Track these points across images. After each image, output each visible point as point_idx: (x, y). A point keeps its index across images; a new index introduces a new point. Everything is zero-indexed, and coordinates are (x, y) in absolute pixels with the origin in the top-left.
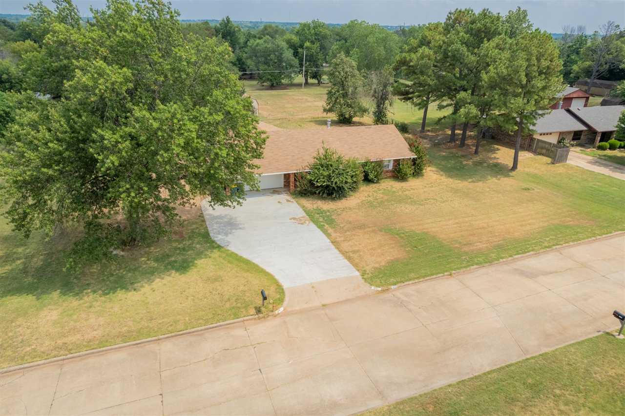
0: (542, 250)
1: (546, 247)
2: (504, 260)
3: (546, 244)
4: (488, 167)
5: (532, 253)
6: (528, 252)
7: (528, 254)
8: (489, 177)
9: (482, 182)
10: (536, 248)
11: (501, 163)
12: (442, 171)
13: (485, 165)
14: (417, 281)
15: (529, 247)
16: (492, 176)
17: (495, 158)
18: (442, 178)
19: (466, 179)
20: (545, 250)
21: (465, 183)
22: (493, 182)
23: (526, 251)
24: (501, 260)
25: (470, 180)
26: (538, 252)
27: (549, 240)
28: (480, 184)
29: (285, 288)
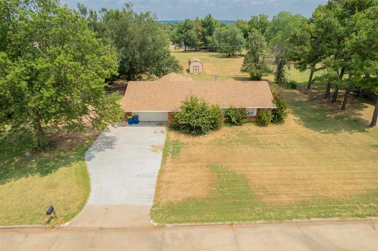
0: (350, 219)
1: (358, 216)
2: (298, 220)
3: (360, 212)
4: (348, 121)
5: (336, 219)
6: (333, 217)
7: (330, 219)
8: (343, 130)
9: (333, 134)
10: (344, 214)
11: (362, 119)
12: (303, 121)
13: (346, 119)
14: (194, 224)
15: (337, 211)
16: (346, 130)
17: (359, 114)
18: (299, 126)
19: (319, 130)
20: (354, 219)
21: (317, 133)
22: (344, 135)
23: (331, 215)
24: (294, 220)
25: (323, 131)
26: (344, 219)
27: (366, 208)
28: (330, 135)
29: (87, 204)
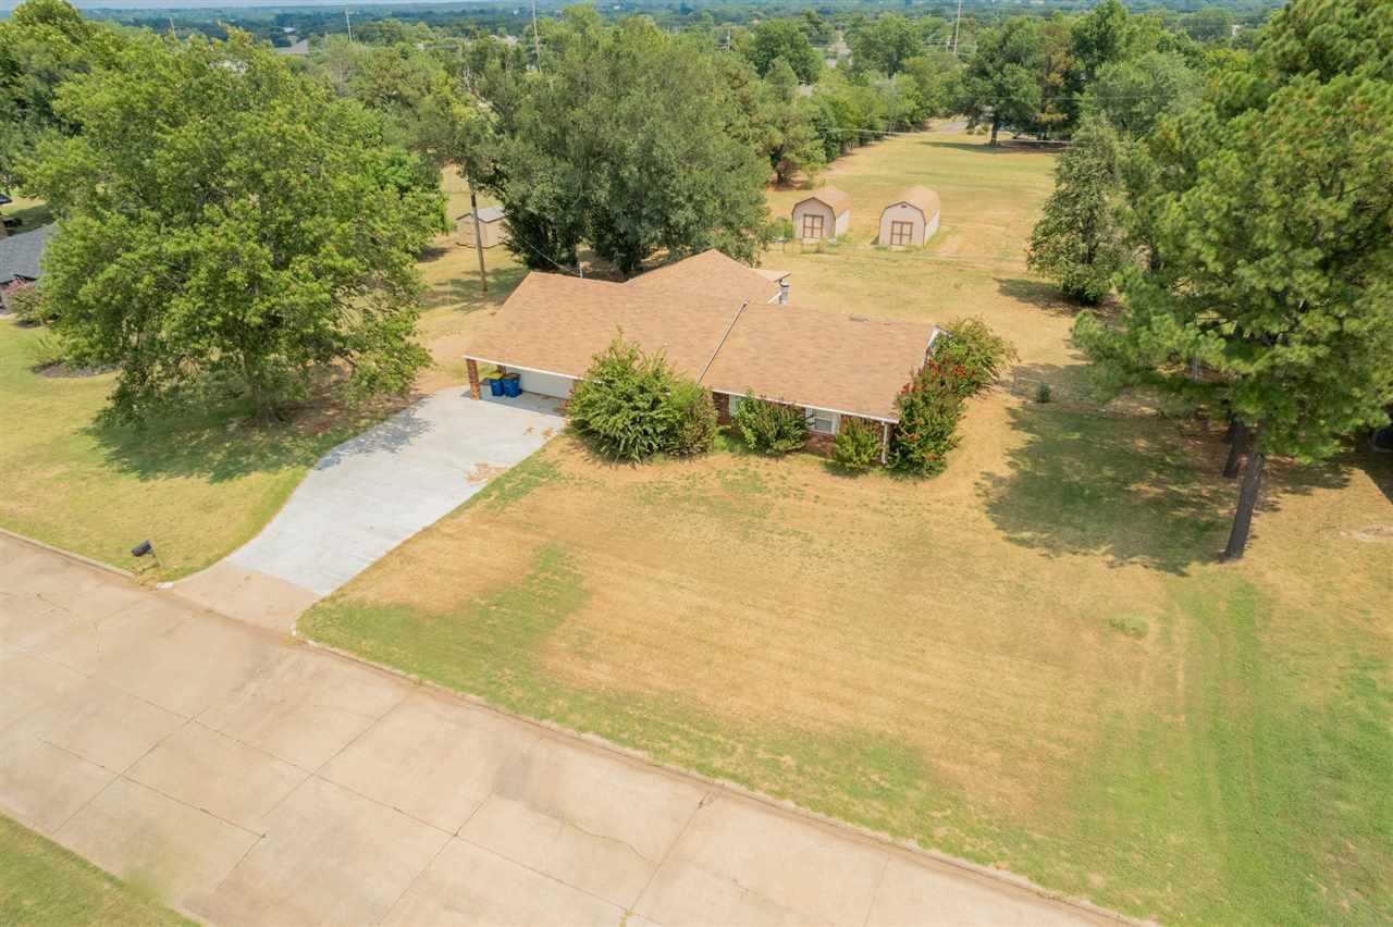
12: (1016, 486)
14: (354, 656)
29: (226, 559)
